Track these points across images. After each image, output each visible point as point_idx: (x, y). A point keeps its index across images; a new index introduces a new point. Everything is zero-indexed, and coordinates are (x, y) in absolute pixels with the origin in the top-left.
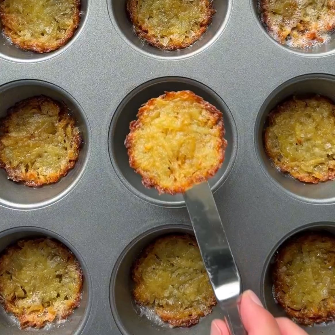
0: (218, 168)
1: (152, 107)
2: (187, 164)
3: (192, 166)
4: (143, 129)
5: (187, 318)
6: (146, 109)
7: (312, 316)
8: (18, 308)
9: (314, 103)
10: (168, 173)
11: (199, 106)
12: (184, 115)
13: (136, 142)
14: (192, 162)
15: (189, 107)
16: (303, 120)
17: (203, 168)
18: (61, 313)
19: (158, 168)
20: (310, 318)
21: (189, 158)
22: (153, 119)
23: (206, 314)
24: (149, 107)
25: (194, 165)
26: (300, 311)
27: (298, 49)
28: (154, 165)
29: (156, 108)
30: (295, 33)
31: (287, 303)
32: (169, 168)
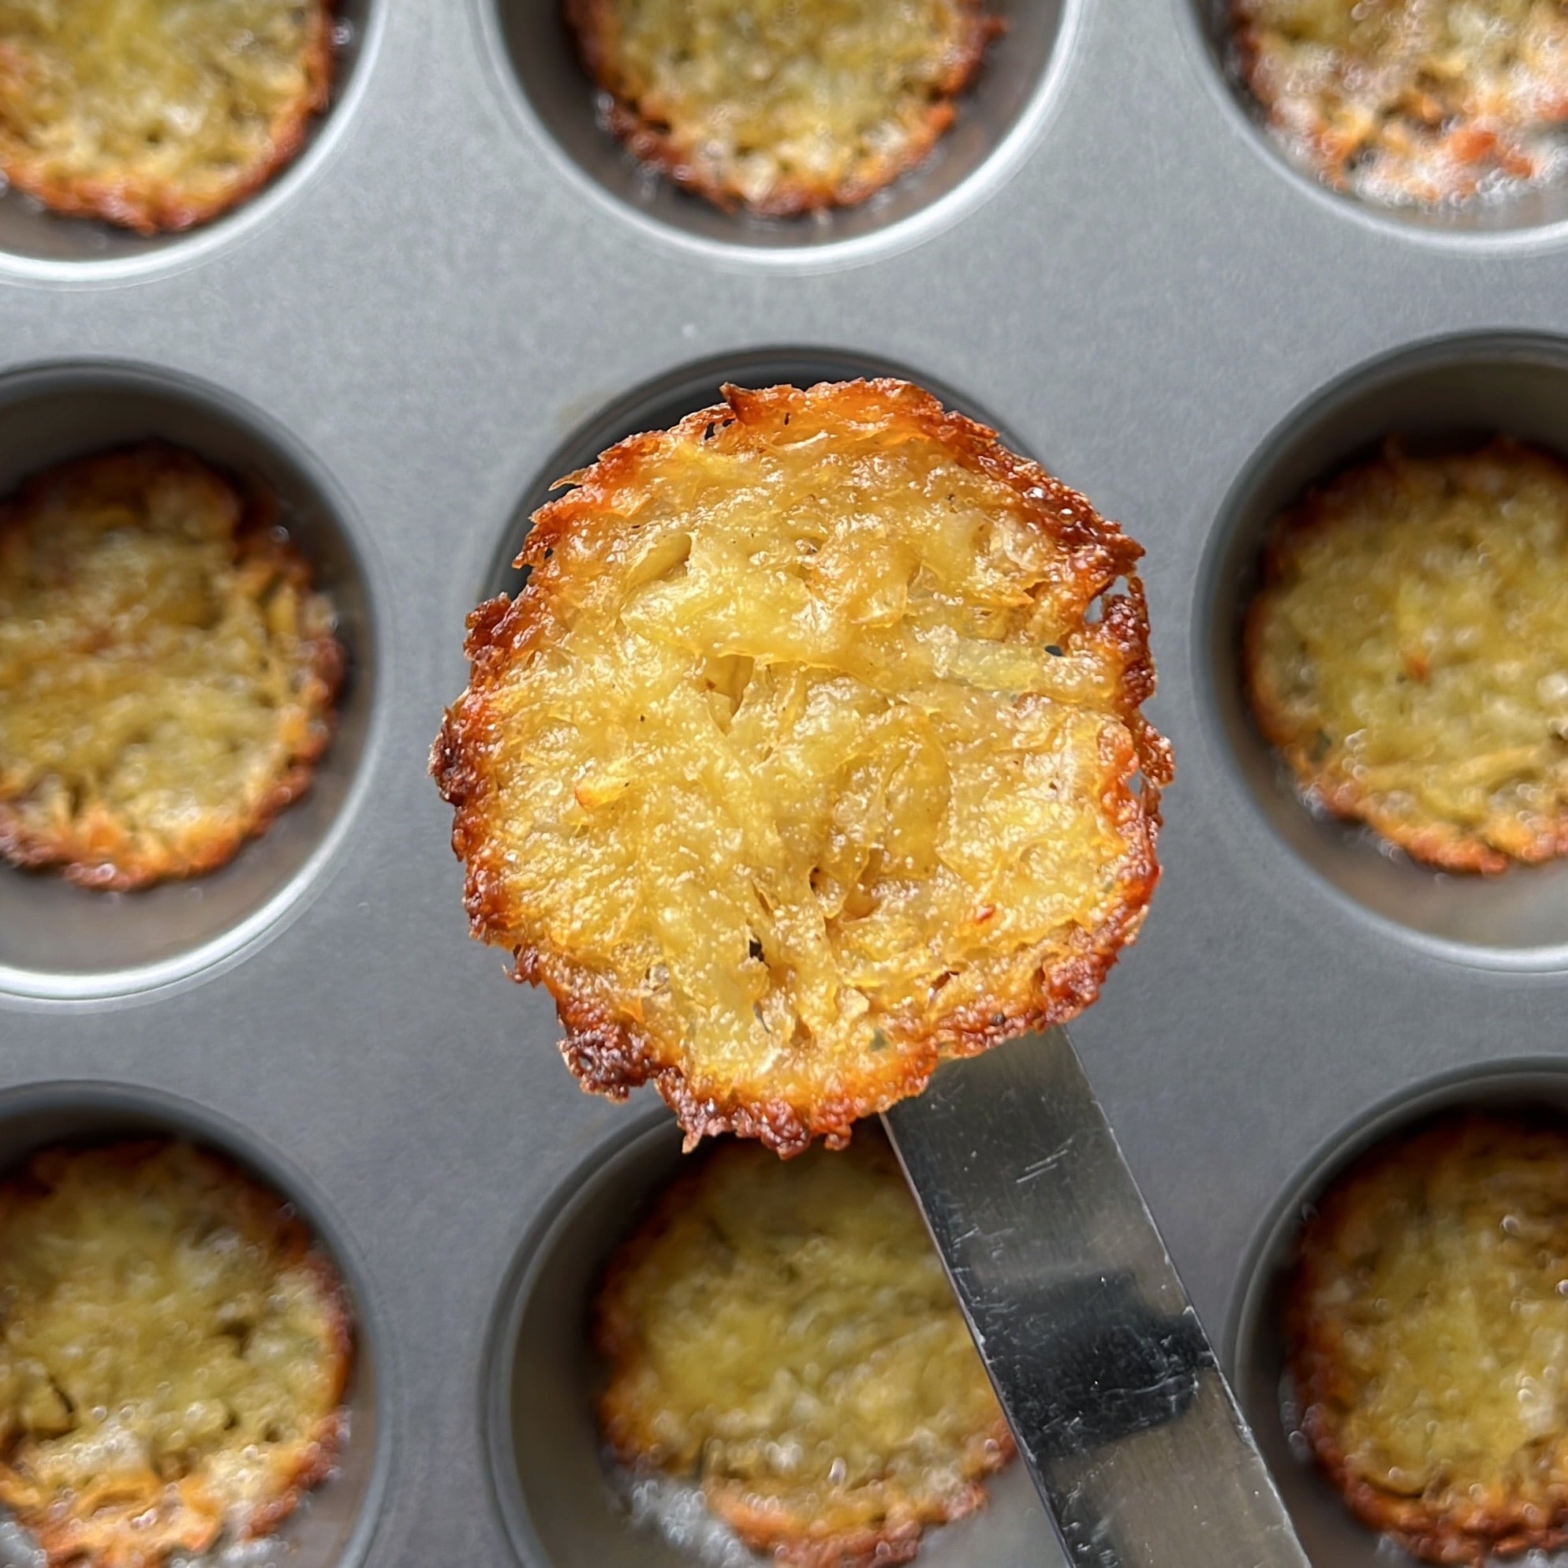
0: (1116, 944)
1: (628, 501)
2: (891, 913)
3: (923, 929)
4: (559, 661)
5: (863, 1533)
6: (580, 510)
7: (1474, 1520)
8: (35, 1483)
9: (1488, 477)
10: (754, 989)
11: (967, 491)
12: (858, 556)
13: (512, 754)
14: (923, 901)
15: (900, 502)
16: (1433, 558)
17: (1006, 947)
18: (244, 1509)
19: (680, 948)
20: (1467, 1534)
21: (900, 875)
22: (635, 586)
23: (956, 1512)
24: (607, 500)
25: (937, 921)
26: (1417, 1495)
27: (1411, 211)
28: (645, 928)
29: (656, 508)
30: (1395, 132)
31: (1358, 1457)
32: (756, 949)
